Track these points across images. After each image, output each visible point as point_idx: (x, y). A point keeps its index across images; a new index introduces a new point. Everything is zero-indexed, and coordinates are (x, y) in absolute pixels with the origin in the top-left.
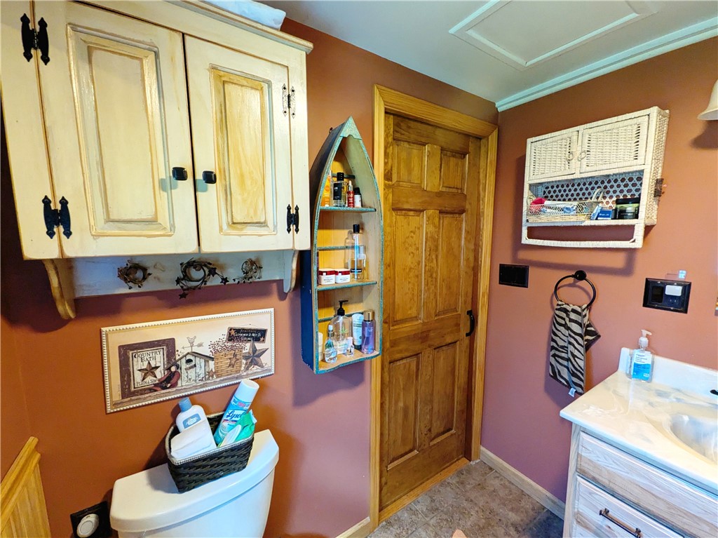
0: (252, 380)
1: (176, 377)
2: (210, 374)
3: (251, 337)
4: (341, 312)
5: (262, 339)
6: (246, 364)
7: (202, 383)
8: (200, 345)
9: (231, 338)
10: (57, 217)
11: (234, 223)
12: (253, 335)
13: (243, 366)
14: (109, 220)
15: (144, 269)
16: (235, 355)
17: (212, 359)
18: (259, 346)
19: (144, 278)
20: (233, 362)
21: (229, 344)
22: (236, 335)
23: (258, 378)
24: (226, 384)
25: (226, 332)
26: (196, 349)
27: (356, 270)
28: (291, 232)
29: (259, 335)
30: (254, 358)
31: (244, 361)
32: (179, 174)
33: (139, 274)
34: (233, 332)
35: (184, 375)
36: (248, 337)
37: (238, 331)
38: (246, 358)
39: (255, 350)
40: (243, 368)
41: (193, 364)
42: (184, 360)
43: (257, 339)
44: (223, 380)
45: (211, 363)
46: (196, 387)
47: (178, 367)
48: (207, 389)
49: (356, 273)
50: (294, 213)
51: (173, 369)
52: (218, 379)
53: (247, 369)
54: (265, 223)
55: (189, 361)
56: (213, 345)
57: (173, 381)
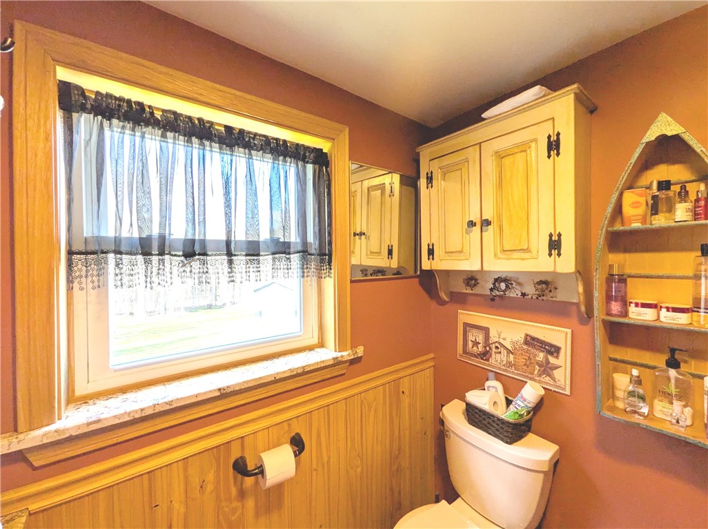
0: (544, 388)
1: (489, 354)
2: (510, 364)
3: (544, 348)
4: (673, 363)
5: (555, 354)
6: (539, 370)
7: (504, 368)
8: (504, 339)
9: (526, 342)
10: (431, 252)
11: (504, 251)
12: (547, 347)
13: (536, 371)
14: (446, 252)
15: (476, 280)
16: (529, 358)
17: (512, 353)
18: (552, 360)
19: (475, 285)
20: (528, 363)
21: (525, 347)
22: (531, 341)
23: (551, 390)
24: (520, 378)
25: (523, 336)
26: (501, 341)
27: (702, 310)
28: (553, 256)
29: (554, 350)
30: (547, 369)
31: (537, 367)
32: (472, 224)
33: (473, 282)
34: (529, 338)
35: (493, 356)
36: (541, 347)
37: (533, 339)
38: (540, 366)
39: (548, 362)
40: (536, 373)
41: (499, 350)
42: (494, 346)
43: (551, 354)
44: (519, 374)
45: (512, 356)
46: (500, 369)
47: (490, 348)
48: (506, 374)
49: (702, 314)
50: (557, 239)
51: (488, 348)
52: (516, 372)
53: (540, 376)
54: (527, 249)
55: (497, 348)
56: (513, 343)
57: (487, 356)
